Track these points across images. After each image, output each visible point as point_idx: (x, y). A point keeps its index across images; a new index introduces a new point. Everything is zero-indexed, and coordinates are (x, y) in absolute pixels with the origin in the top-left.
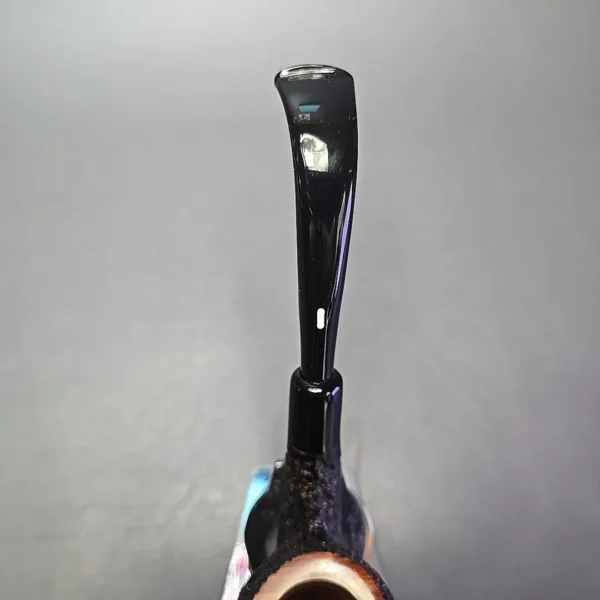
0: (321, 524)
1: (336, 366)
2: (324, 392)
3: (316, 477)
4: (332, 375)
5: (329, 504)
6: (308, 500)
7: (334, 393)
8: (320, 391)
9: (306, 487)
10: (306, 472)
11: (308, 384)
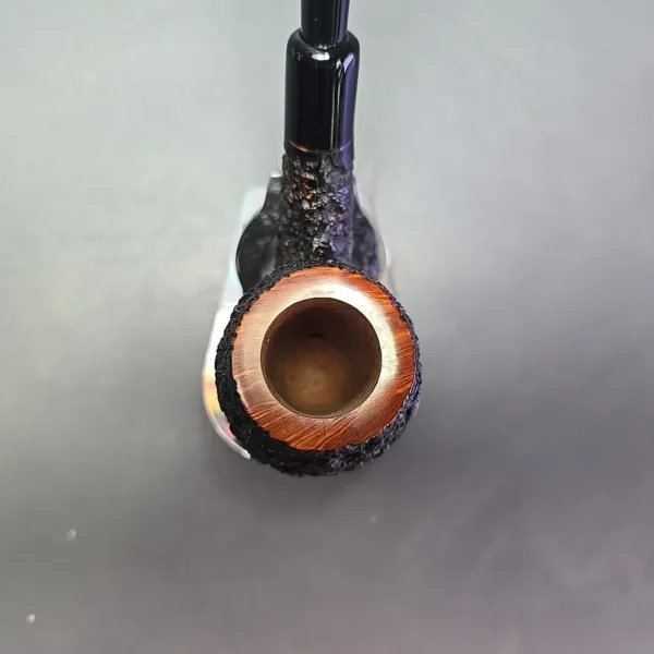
0: (327, 243)
1: (351, 27)
2: (333, 60)
3: (321, 183)
4: (345, 37)
5: (337, 219)
6: (311, 212)
7: (346, 65)
8: (326, 57)
9: (309, 197)
10: (309, 176)
11: (311, 48)
